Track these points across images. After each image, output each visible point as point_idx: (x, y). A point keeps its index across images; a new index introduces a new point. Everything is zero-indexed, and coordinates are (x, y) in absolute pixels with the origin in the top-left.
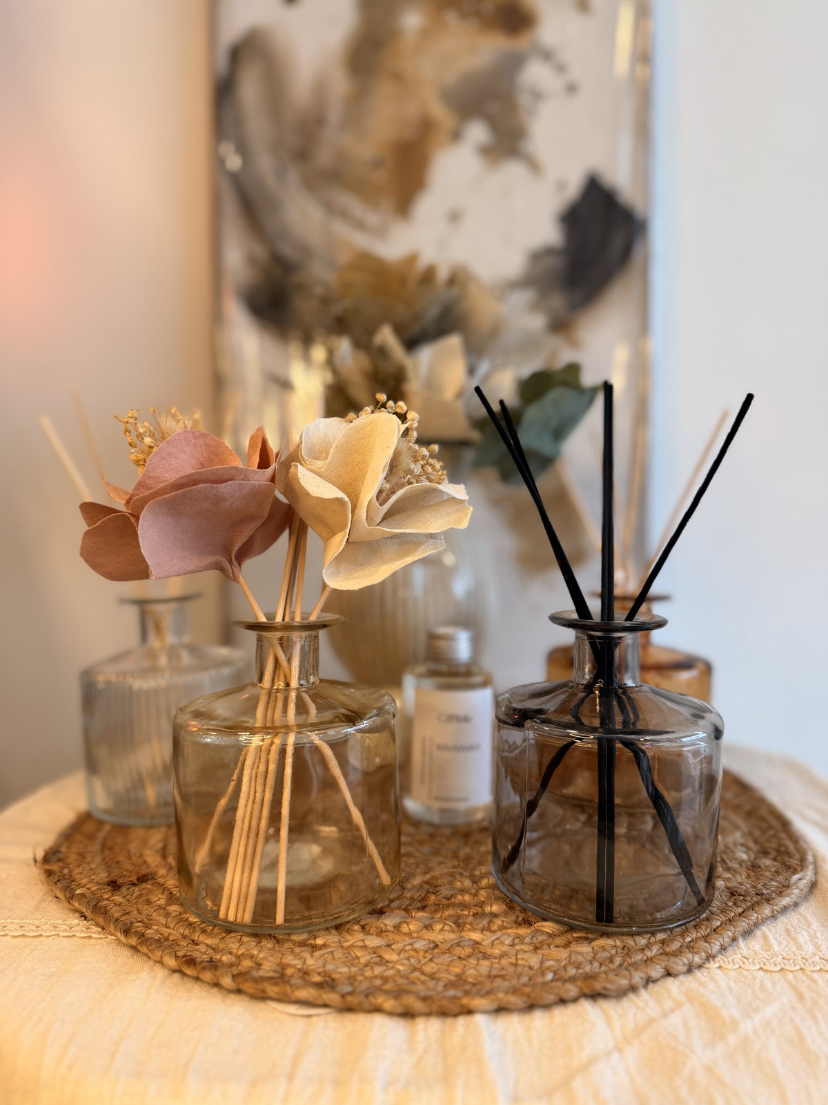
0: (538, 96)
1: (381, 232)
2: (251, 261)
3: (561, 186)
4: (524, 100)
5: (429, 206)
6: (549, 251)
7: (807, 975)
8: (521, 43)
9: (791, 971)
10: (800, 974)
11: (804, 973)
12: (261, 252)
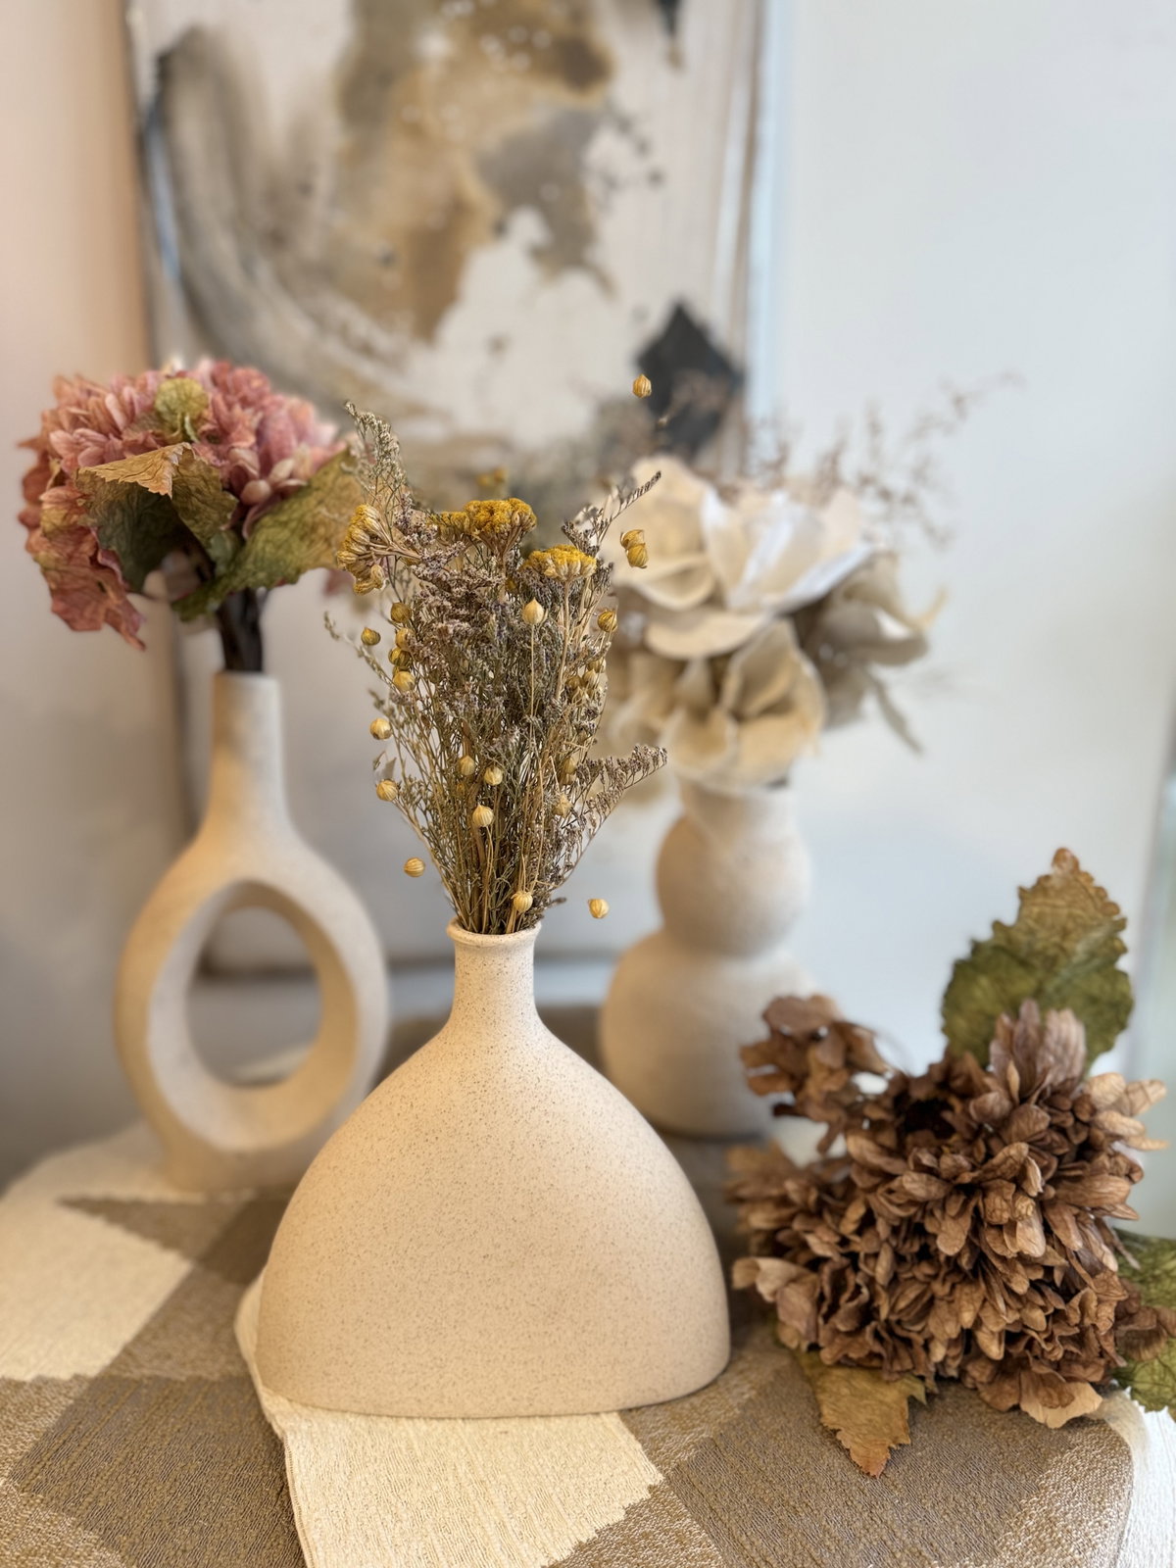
0: (611, 183)
1: (394, 362)
3: (640, 315)
4: (593, 187)
5: (461, 327)
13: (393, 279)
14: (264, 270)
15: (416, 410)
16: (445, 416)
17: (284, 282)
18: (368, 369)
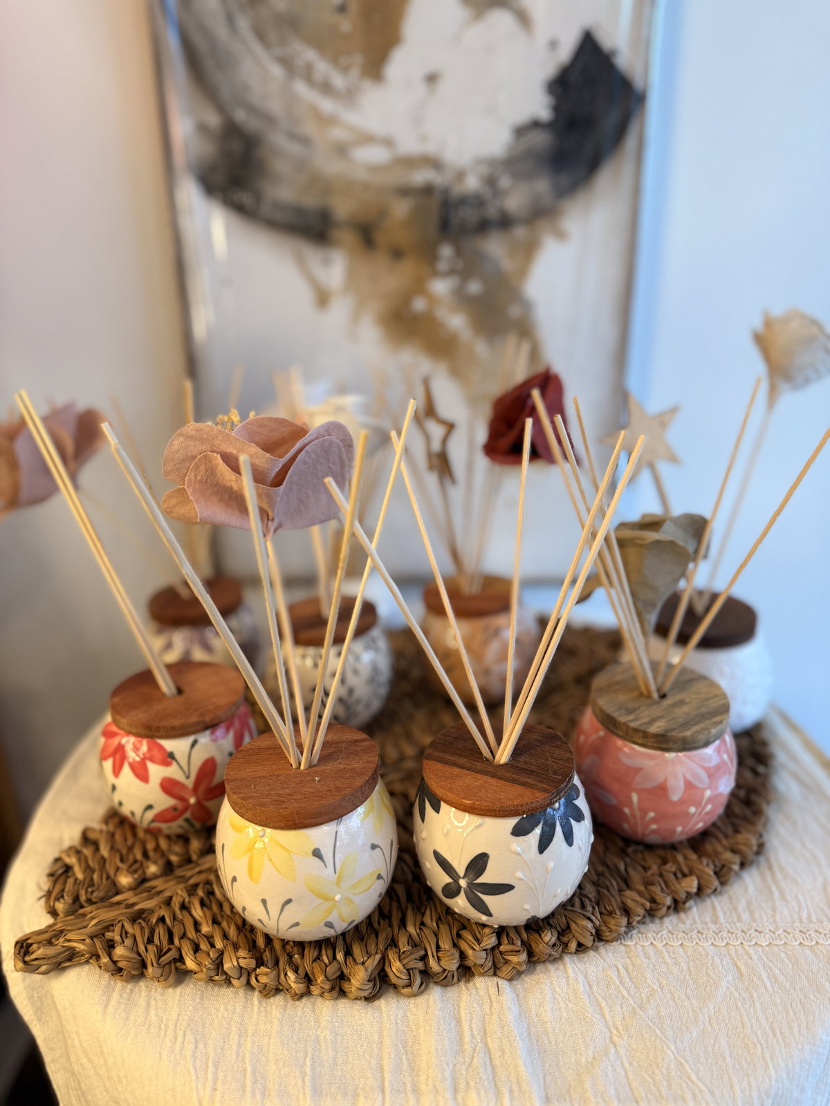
1: (349, 97)
2: (202, 128)
3: (553, 44)
5: (402, 65)
6: (536, 124)
7: (744, 949)
9: (733, 946)
10: (740, 948)
11: (743, 947)
12: (213, 120)
13: (346, 25)
14: (243, 23)
15: (368, 139)
16: (388, 142)
17: (260, 35)
18: (327, 105)
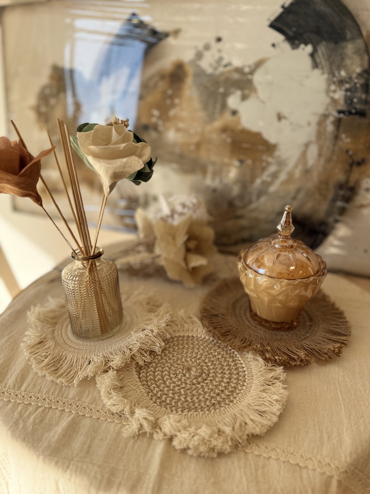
6: (312, 55)
8: (190, 70)
13: (249, 162)
